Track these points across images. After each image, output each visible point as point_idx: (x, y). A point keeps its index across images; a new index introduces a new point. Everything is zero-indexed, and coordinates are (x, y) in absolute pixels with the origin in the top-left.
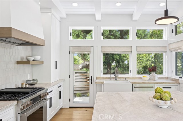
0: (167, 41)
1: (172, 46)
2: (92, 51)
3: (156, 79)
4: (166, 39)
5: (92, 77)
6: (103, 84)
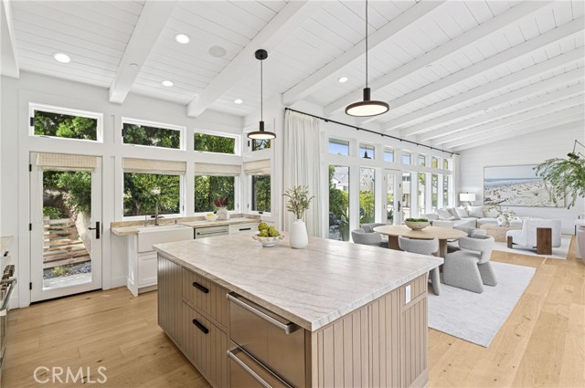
0: (241, 157)
1: (249, 167)
2: (98, 165)
3: (228, 217)
4: (240, 155)
5: (98, 223)
6: (135, 236)
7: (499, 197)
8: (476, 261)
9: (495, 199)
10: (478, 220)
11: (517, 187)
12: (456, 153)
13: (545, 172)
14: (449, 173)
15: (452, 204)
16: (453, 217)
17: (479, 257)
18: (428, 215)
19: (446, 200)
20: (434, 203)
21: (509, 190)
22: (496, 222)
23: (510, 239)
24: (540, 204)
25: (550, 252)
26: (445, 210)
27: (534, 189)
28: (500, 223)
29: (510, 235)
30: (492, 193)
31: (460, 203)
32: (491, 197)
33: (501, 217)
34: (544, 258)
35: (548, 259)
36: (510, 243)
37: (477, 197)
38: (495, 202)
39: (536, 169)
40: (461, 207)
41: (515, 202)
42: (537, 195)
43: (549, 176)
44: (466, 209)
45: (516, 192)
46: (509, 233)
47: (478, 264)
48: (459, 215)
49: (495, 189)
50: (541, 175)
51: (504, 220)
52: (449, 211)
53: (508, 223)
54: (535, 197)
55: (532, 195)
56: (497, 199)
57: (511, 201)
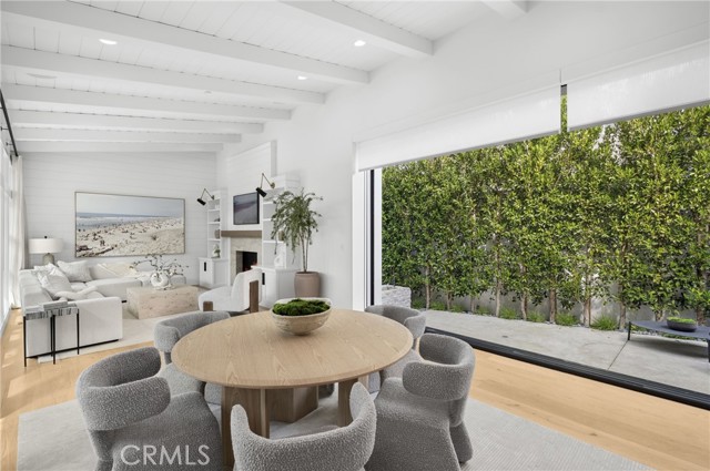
7: (103, 243)
9: (95, 246)
11: (129, 228)
21: (118, 232)
23: (209, 305)
24: (158, 251)
27: (152, 230)
29: (208, 300)
30: (91, 237)
32: (89, 243)
37: (64, 246)
38: (96, 251)
41: (126, 250)
42: (155, 239)
45: (128, 235)
49: (96, 230)
54: (153, 242)
55: (149, 239)
56: (99, 246)
57: (122, 249)
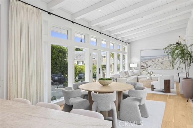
7: (147, 65)
8: (138, 103)
9: (145, 66)
10: (138, 77)
11: (154, 60)
12: (128, 43)
13: (168, 51)
14: (125, 53)
15: (127, 69)
16: (127, 76)
17: (140, 100)
18: (115, 75)
19: (124, 67)
20: (118, 69)
21: (151, 61)
22: (146, 78)
23: (153, 86)
24: (163, 68)
25: (169, 92)
26: (123, 72)
27: (161, 61)
28: (148, 78)
29: (153, 84)
30: (144, 63)
31: (130, 68)
32: (144, 65)
33: (149, 75)
34: (168, 95)
35: (169, 95)
36: (153, 88)
37: (138, 66)
38: (145, 67)
39: (165, 50)
40: (131, 70)
41: (153, 67)
42: (162, 63)
43: (170, 53)
44: (133, 71)
45: (154, 62)
46: (152, 83)
47: (139, 106)
48: (130, 74)
49: (145, 61)
50: (167, 52)
51: (149, 76)
52: (125, 72)
53: (151, 78)
54: (162, 65)
55: (160, 64)
56: (146, 66)
57: (152, 67)
